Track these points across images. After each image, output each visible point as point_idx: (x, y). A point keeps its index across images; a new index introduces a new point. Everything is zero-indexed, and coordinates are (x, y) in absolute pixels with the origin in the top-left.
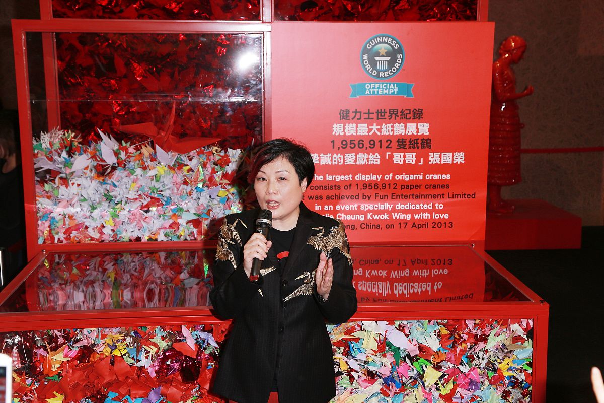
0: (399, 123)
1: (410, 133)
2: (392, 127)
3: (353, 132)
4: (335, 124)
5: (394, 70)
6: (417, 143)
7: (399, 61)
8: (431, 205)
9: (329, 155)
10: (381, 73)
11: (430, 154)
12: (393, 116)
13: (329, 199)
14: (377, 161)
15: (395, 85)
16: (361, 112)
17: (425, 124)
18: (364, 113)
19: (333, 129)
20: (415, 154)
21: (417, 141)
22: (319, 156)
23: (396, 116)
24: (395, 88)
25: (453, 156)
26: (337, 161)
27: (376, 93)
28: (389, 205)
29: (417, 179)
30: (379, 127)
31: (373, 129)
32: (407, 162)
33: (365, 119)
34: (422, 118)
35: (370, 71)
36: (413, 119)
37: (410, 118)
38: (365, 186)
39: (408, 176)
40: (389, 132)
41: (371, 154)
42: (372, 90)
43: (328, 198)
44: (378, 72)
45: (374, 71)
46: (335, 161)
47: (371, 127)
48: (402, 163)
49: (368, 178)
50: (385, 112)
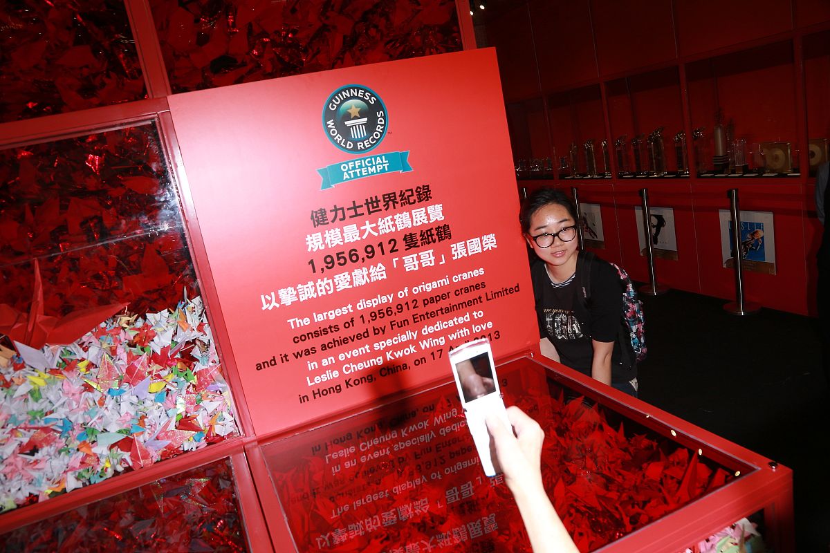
0: (401, 213)
1: (419, 224)
2: (393, 220)
3: (338, 241)
4: (308, 236)
5: (377, 135)
6: (432, 235)
7: (381, 121)
8: (468, 316)
9: (311, 284)
10: (358, 144)
11: (452, 246)
12: (391, 203)
13: (326, 349)
14: (382, 275)
15: (383, 157)
16: (342, 209)
17: (437, 205)
18: (348, 209)
19: (307, 243)
20: (432, 251)
21: (431, 232)
22: (295, 289)
23: (395, 202)
24: (384, 162)
25: (481, 241)
26: (324, 290)
27: (359, 175)
28: (413, 333)
29: (442, 285)
30: (374, 225)
31: (366, 229)
32: (424, 266)
33: (351, 217)
34: (431, 198)
35: (342, 144)
36: (419, 202)
37: (415, 201)
38: (373, 315)
39: (430, 284)
40: (389, 228)
41: (372, 267)
42: (351, 172)
43: (324, 347)
44: (355, 142)
45: (349, 142)
46: (321, 291)
47: (362, 228)
48: (417, 268)
49: (375, 302)
50: (377, 201)
